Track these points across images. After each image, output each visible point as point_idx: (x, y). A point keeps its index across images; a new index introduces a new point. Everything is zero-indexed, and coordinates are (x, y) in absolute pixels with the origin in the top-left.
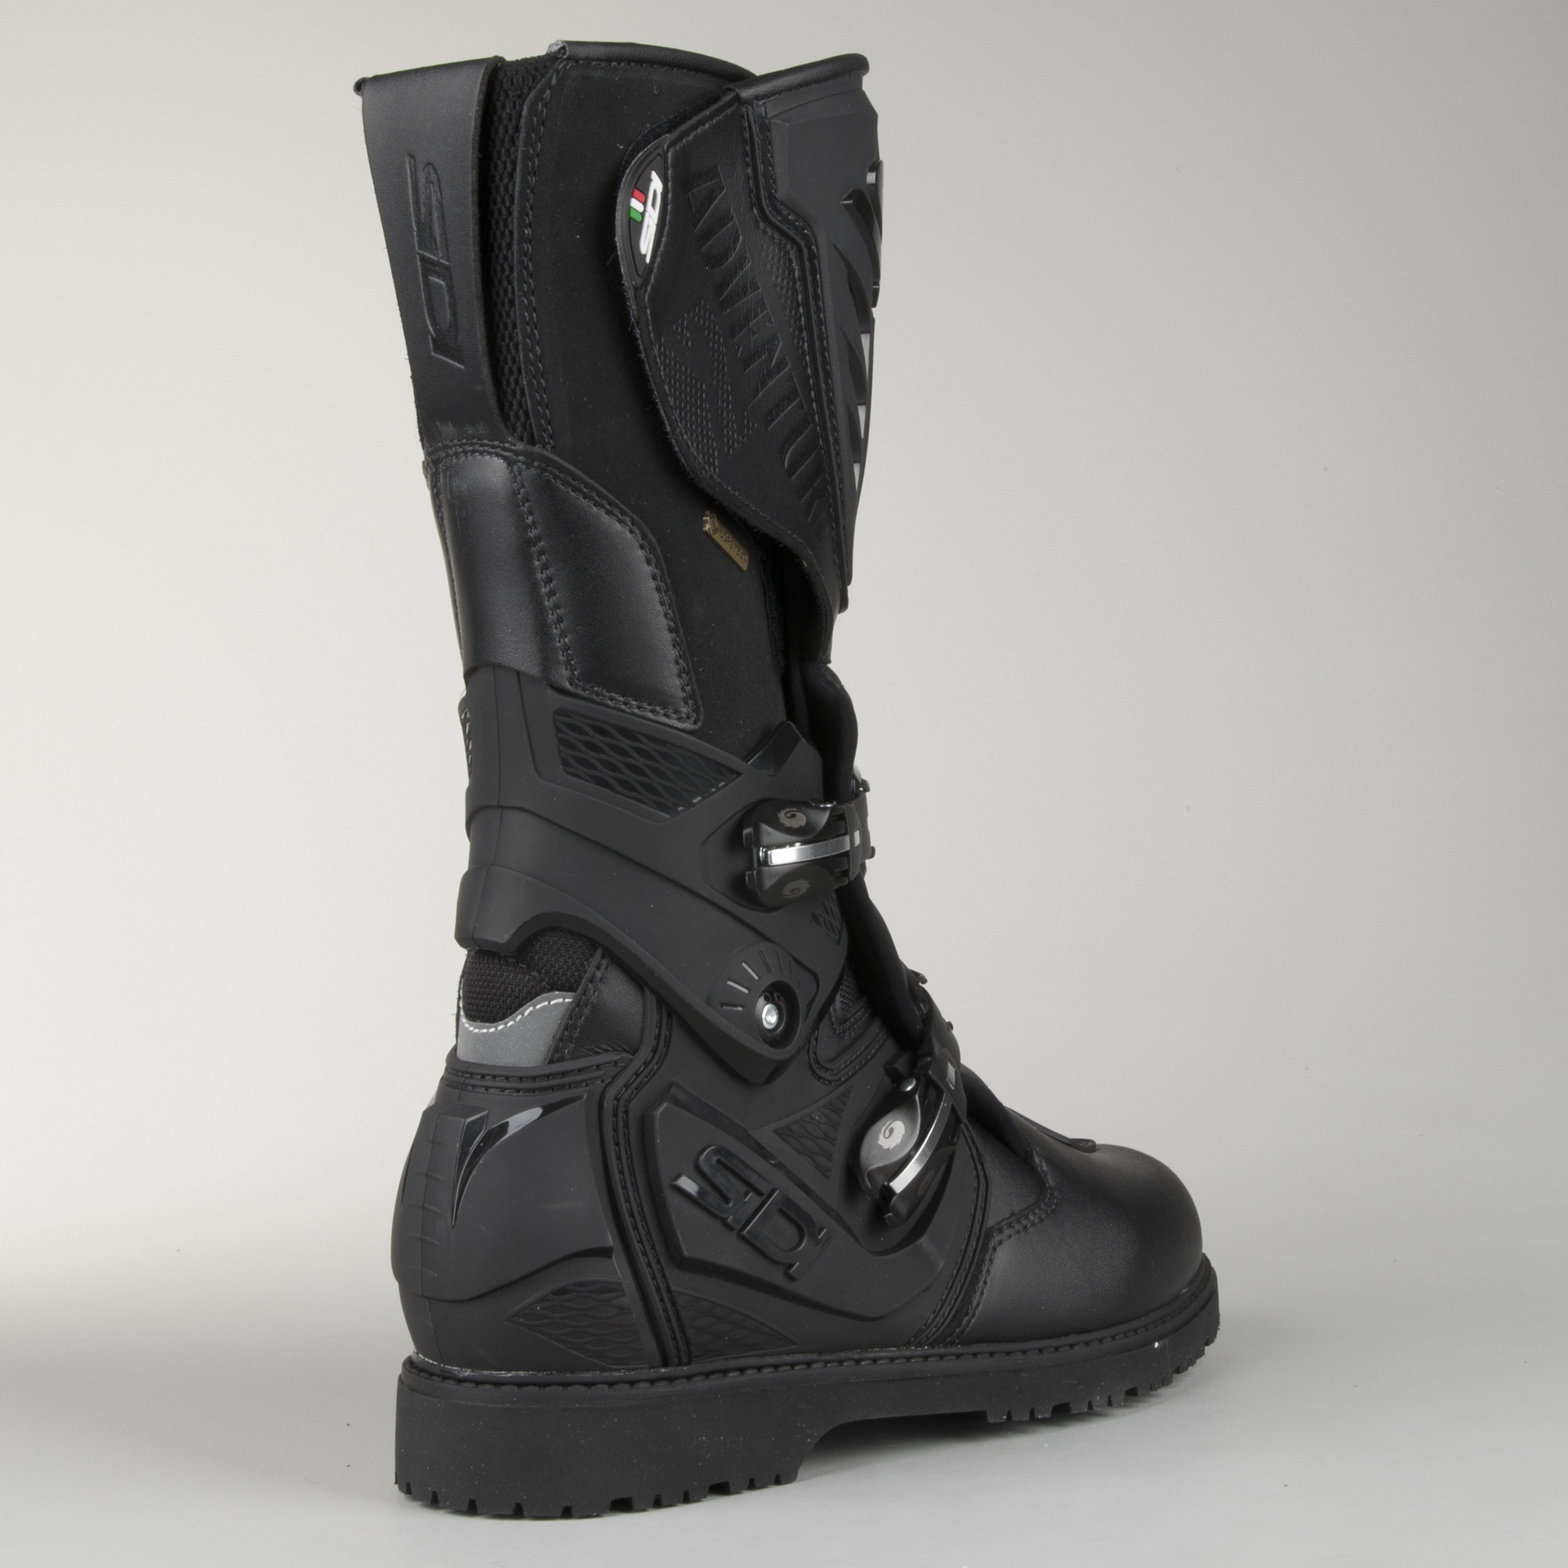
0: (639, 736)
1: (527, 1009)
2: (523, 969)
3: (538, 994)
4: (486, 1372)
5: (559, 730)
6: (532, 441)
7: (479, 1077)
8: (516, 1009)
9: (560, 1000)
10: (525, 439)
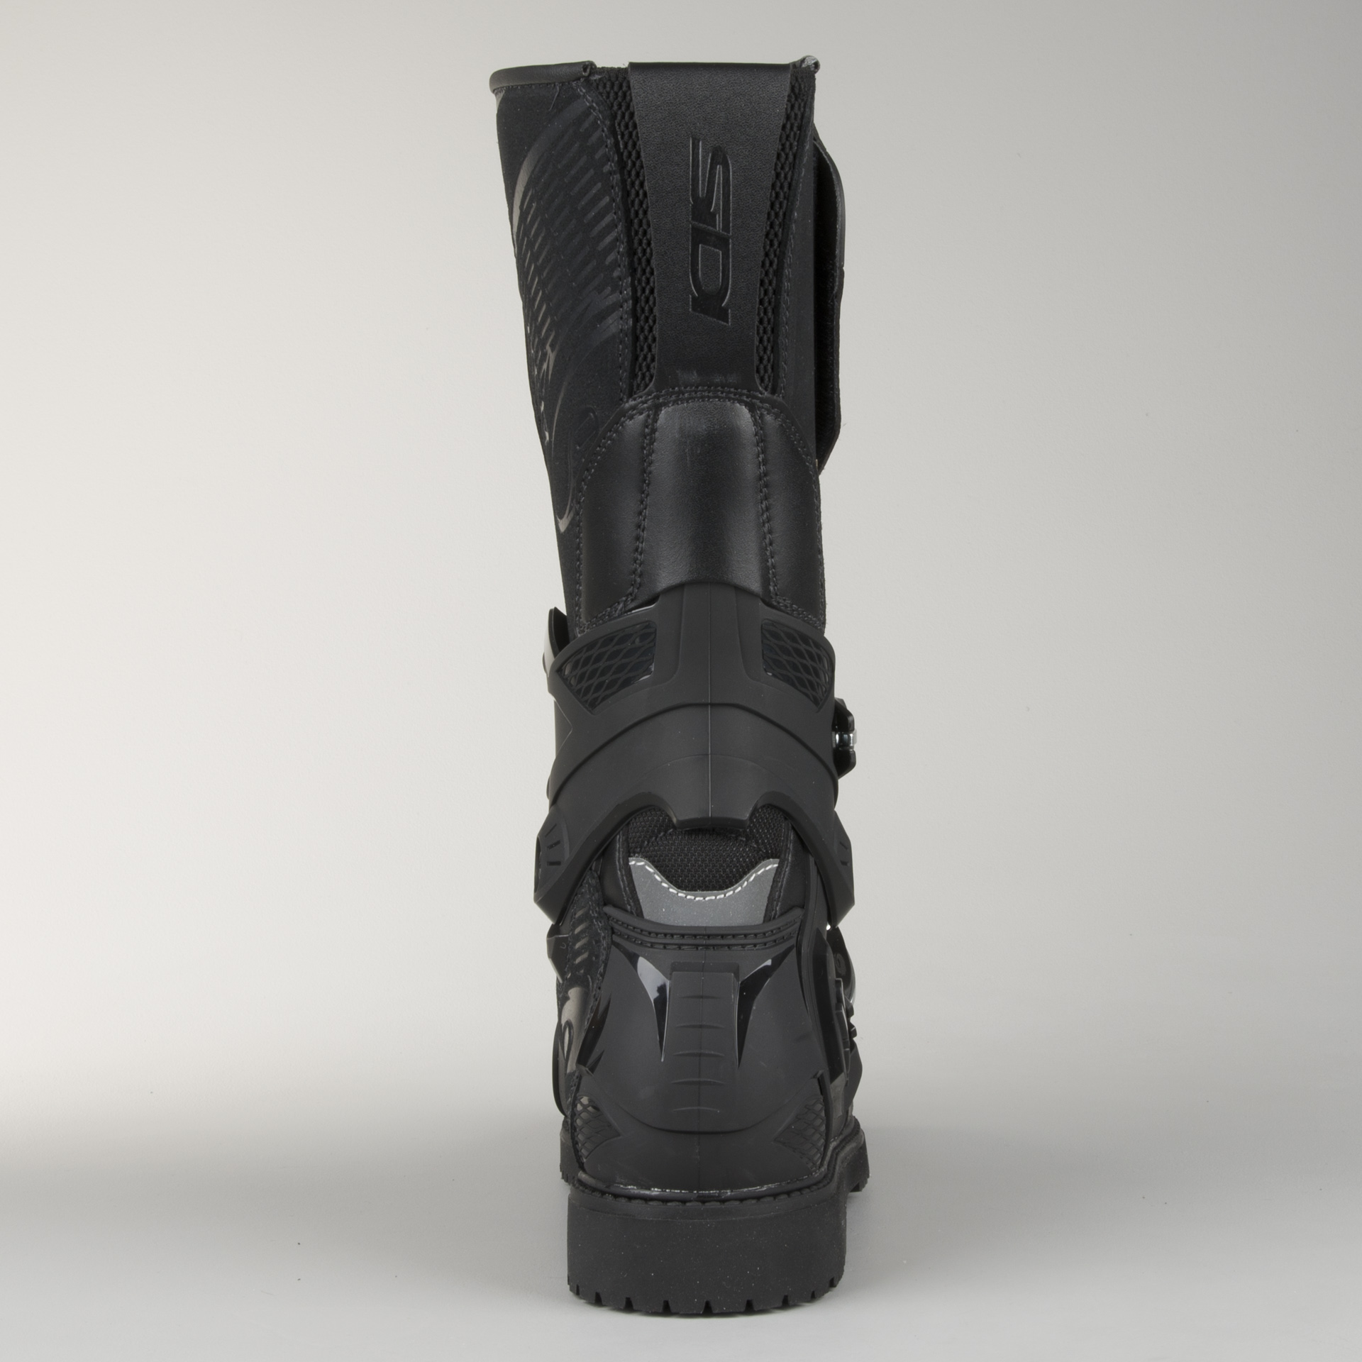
0: (810, 641)
1: (751, 875)
2: (743, 841)
3: (757, 863)
4: (745, 1190)
5: (764, 636)
6: (774, 392)
7: (720, 937)
8: (741, 877)
9: (771, 866)
10: (769, 390)
